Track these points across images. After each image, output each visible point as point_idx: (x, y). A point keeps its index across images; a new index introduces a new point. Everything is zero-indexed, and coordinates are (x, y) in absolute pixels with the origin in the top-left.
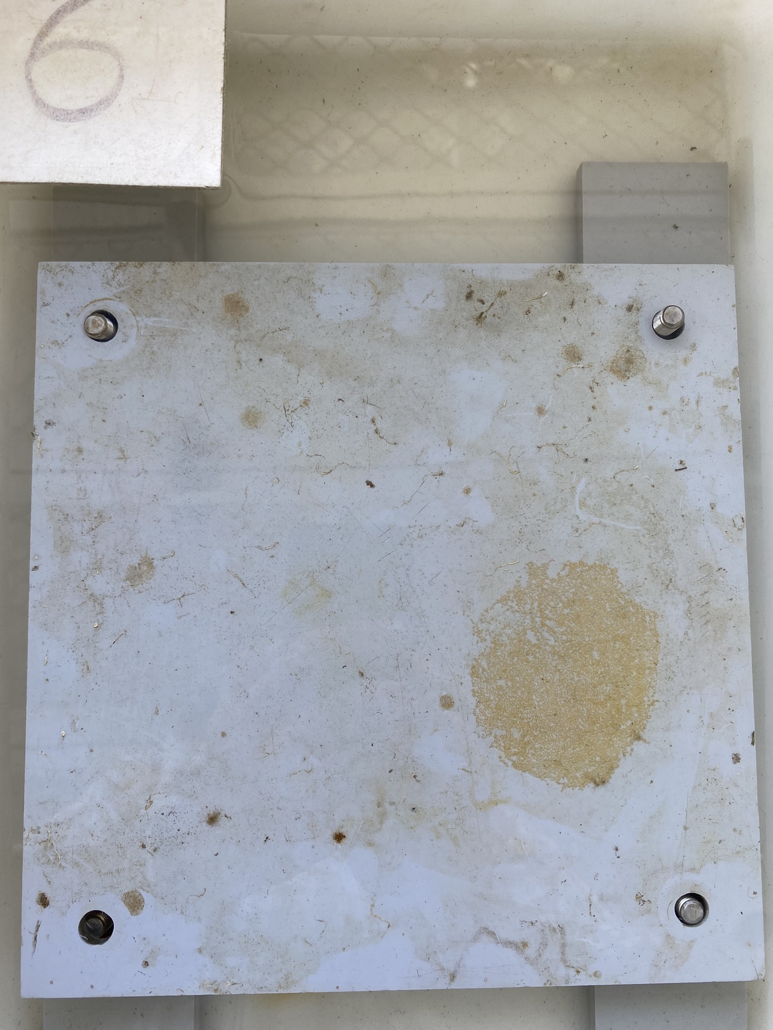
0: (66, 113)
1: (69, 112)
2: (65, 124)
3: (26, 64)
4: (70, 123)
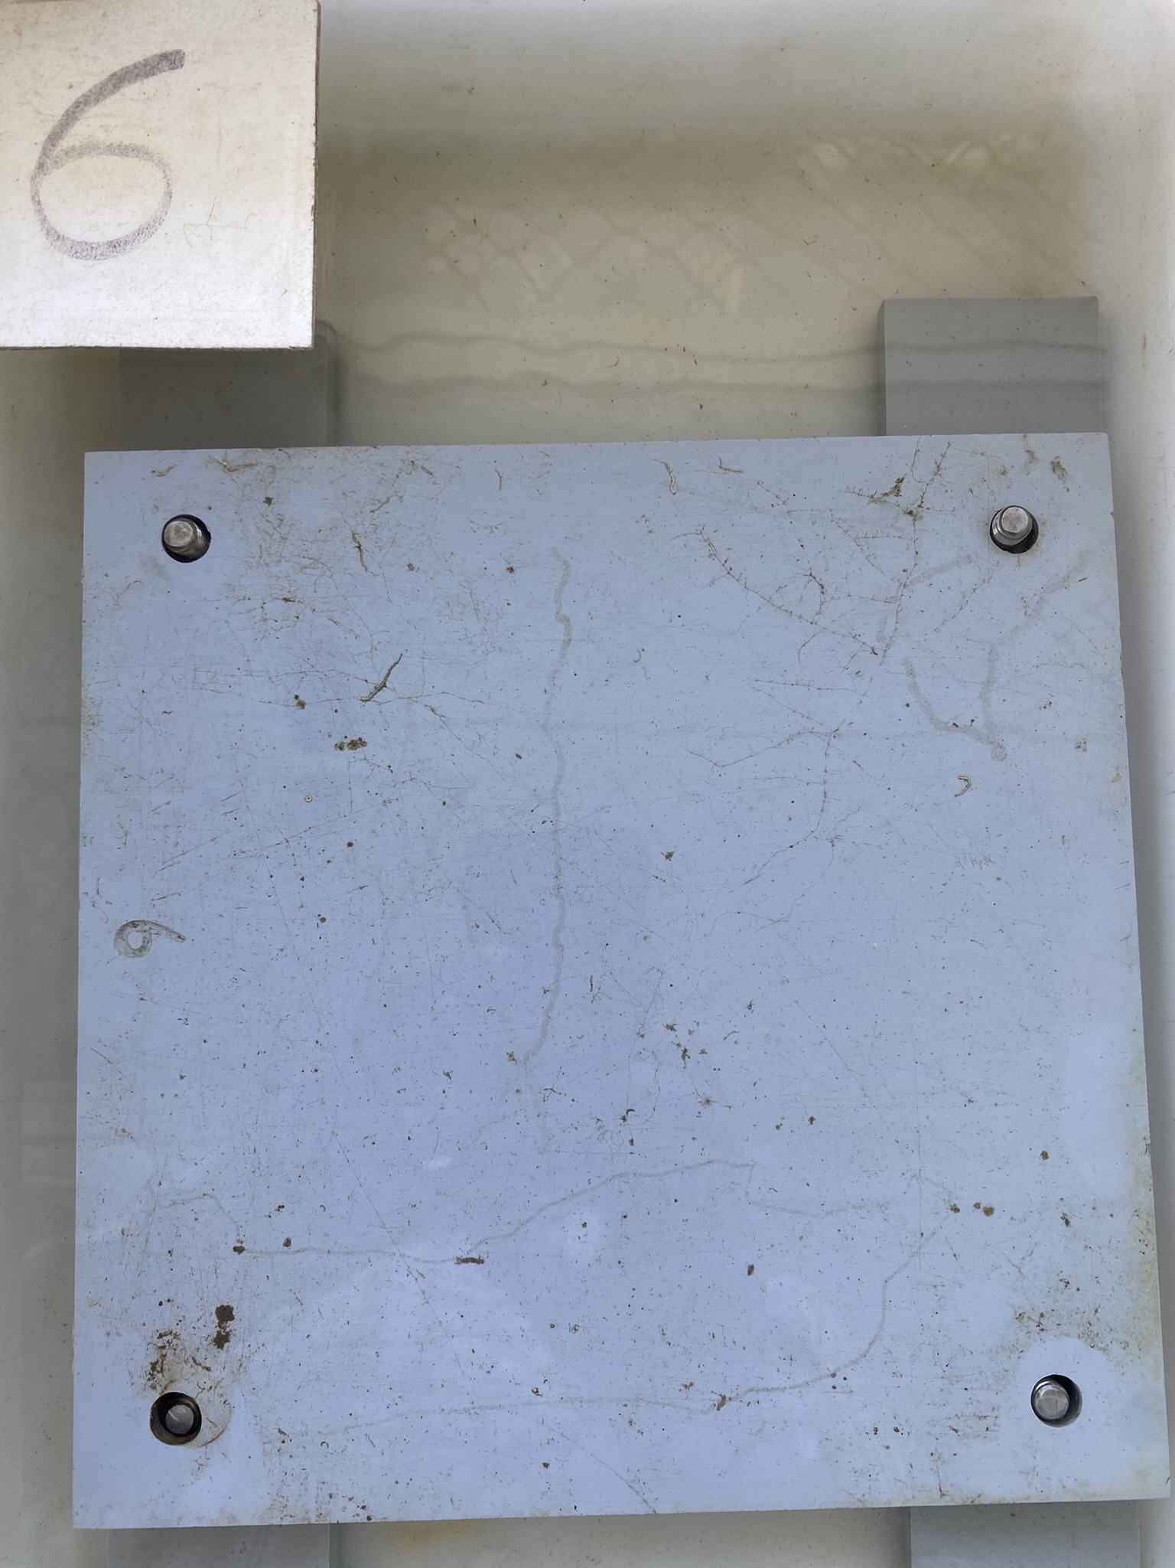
0: (89, 248)
1: (93, 245)
2: (90, 262)
3: (32, 179)
4: (95, 262)
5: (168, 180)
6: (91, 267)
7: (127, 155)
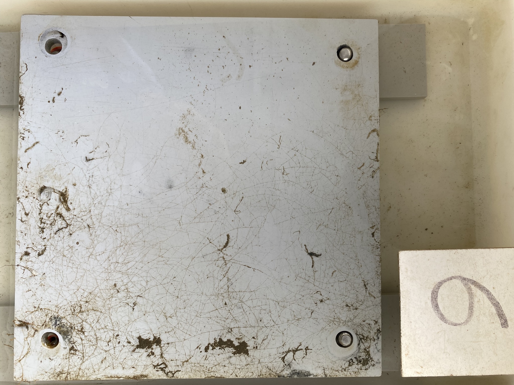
0: (435, 298)
3: (460, 276)
4: (430, 300)
5: (461, 324)
6: (428, 299)
7: (469, 309)
